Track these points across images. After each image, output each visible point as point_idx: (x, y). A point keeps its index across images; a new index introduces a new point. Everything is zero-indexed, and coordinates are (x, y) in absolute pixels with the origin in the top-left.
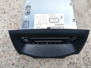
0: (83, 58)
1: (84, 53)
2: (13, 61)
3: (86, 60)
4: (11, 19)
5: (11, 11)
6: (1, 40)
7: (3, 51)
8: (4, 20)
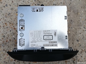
4: (5, 18)
5: (3, 8)
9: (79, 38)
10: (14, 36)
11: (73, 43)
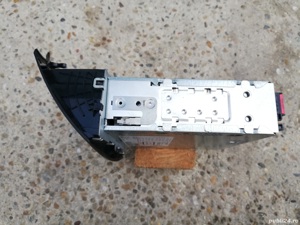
0: (248, 208)
1: (250, 193)
2: (76, 216)
3: (254, 211)
6: (39, 161)
7: (47, 191)
8: (40, 104)
9: (266, 157)
10: (79, 150)
11: (248, 173)
